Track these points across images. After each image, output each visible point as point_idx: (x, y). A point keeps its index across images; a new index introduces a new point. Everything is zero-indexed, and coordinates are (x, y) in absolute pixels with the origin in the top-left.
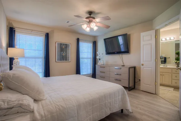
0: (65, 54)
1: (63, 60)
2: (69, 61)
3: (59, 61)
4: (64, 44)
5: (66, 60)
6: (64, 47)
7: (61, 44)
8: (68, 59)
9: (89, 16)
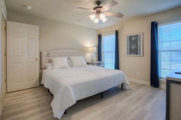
0: (135, 46)
1: (133, 54)
2: (141, 55)
3: (129, 55)
4: (133, 36)
5: (137, 54)
6: (133, 39)
7: (130, 37)
8: (140, 53)
9: (98, 6)
